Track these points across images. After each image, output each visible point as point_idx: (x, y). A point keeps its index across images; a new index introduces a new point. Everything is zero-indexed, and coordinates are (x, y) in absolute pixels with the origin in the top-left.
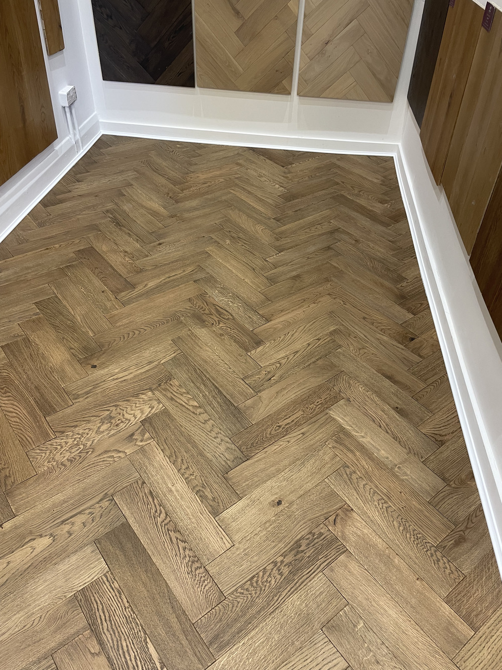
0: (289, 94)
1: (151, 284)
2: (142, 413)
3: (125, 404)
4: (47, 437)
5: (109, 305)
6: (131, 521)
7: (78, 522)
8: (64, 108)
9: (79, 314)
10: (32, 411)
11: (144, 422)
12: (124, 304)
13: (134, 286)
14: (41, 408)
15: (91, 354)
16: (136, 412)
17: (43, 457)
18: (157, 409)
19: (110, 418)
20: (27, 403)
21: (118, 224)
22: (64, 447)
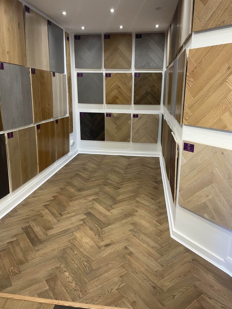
0: (130, 142)
1: (93, 180)
2: (92, 198)
3: (88, 197)
4: (72, 201)
5: (83, 183)
6: (91, 211)
7: (80, 211)
8: (71, 145)
9: (76, 184)
10: (68, 198)
11: (93, 199)
12: (87, 183)
13: (89, 180)
14: (70, 197)
15: (80, 190)
16: (91, 198)
17: (71, 204)
18: (95, 198)
19: (85, 199)
20: (67, 197)
21: (84, 170)
22: (76, 202)
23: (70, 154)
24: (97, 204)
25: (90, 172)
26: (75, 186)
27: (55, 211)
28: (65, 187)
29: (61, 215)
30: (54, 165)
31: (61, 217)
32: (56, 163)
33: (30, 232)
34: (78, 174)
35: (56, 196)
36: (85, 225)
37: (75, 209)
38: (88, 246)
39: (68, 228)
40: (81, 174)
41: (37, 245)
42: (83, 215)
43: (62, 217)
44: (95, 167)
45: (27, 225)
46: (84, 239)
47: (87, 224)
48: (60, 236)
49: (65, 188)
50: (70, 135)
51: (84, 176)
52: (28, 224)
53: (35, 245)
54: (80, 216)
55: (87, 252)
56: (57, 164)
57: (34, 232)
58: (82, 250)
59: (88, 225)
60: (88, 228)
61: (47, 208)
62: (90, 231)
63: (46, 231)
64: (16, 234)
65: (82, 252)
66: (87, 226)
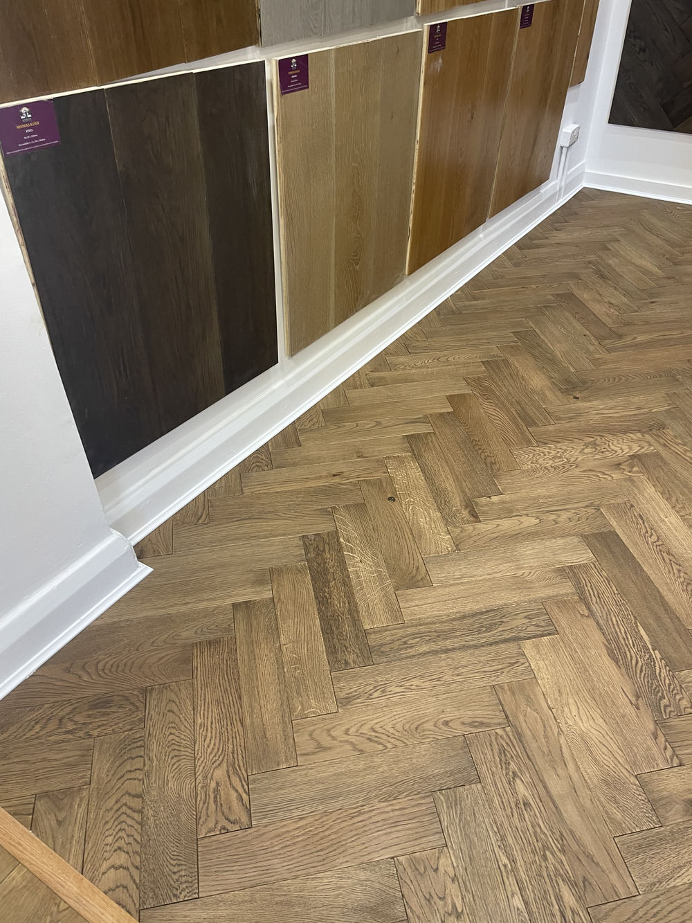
2: (631, 449)
3: (611, 437)
4: (529, 443)
5: (591, 348)
6: (619, 532)
7: (564, 516)
8: (562, 148)
9: (558, 350)
10: (513, 420)
11: (632, 457)
12: (609, 351)
13: (620, 337)
14: (523, 419)
15: (572, 386)
16: (623, 447)
17: (526, 458)
18: (647, 450)
19: (594, 445)
20: (508, 412)
21: (602, 276)
22: (547, 456)
23: (546, 189)
24: (650, 490)
25: (626, 293)
26: (553, 361)
27: (449, 485)
28: (508, 356)
29: (475, 516)
30: (476, 239)
31: (469, 528)
32: (484, 229)
33: (330, 577)
34: (570, 298)
35: (464, 395)
36: (586, 613)
37: (542, 492)
38: (591, 772)
39: (499, 602)
40: (585, 296)
41: (347, 663)
42: (576, 540)
43: (478, 525)
44: (656, 270)
45: (324, 527)
46: (574, 712)
47: (595, 607)
48: (456, 642)
49: (506, 362)
50: (571, 93)
51: (599, 309)
52: (331, 528)
53: (337, 661)
54: (560, 541)
55: (582, 810)
56: (485, 237)
57: (346, 582)
58: (557, 786)
59: (598, 615)
60: (598, 636)
61: (417, 457)
62: (607, 661)
63: (396, 589)
64: (274, 563)
65: (558, 801)
66: (591, 622)
